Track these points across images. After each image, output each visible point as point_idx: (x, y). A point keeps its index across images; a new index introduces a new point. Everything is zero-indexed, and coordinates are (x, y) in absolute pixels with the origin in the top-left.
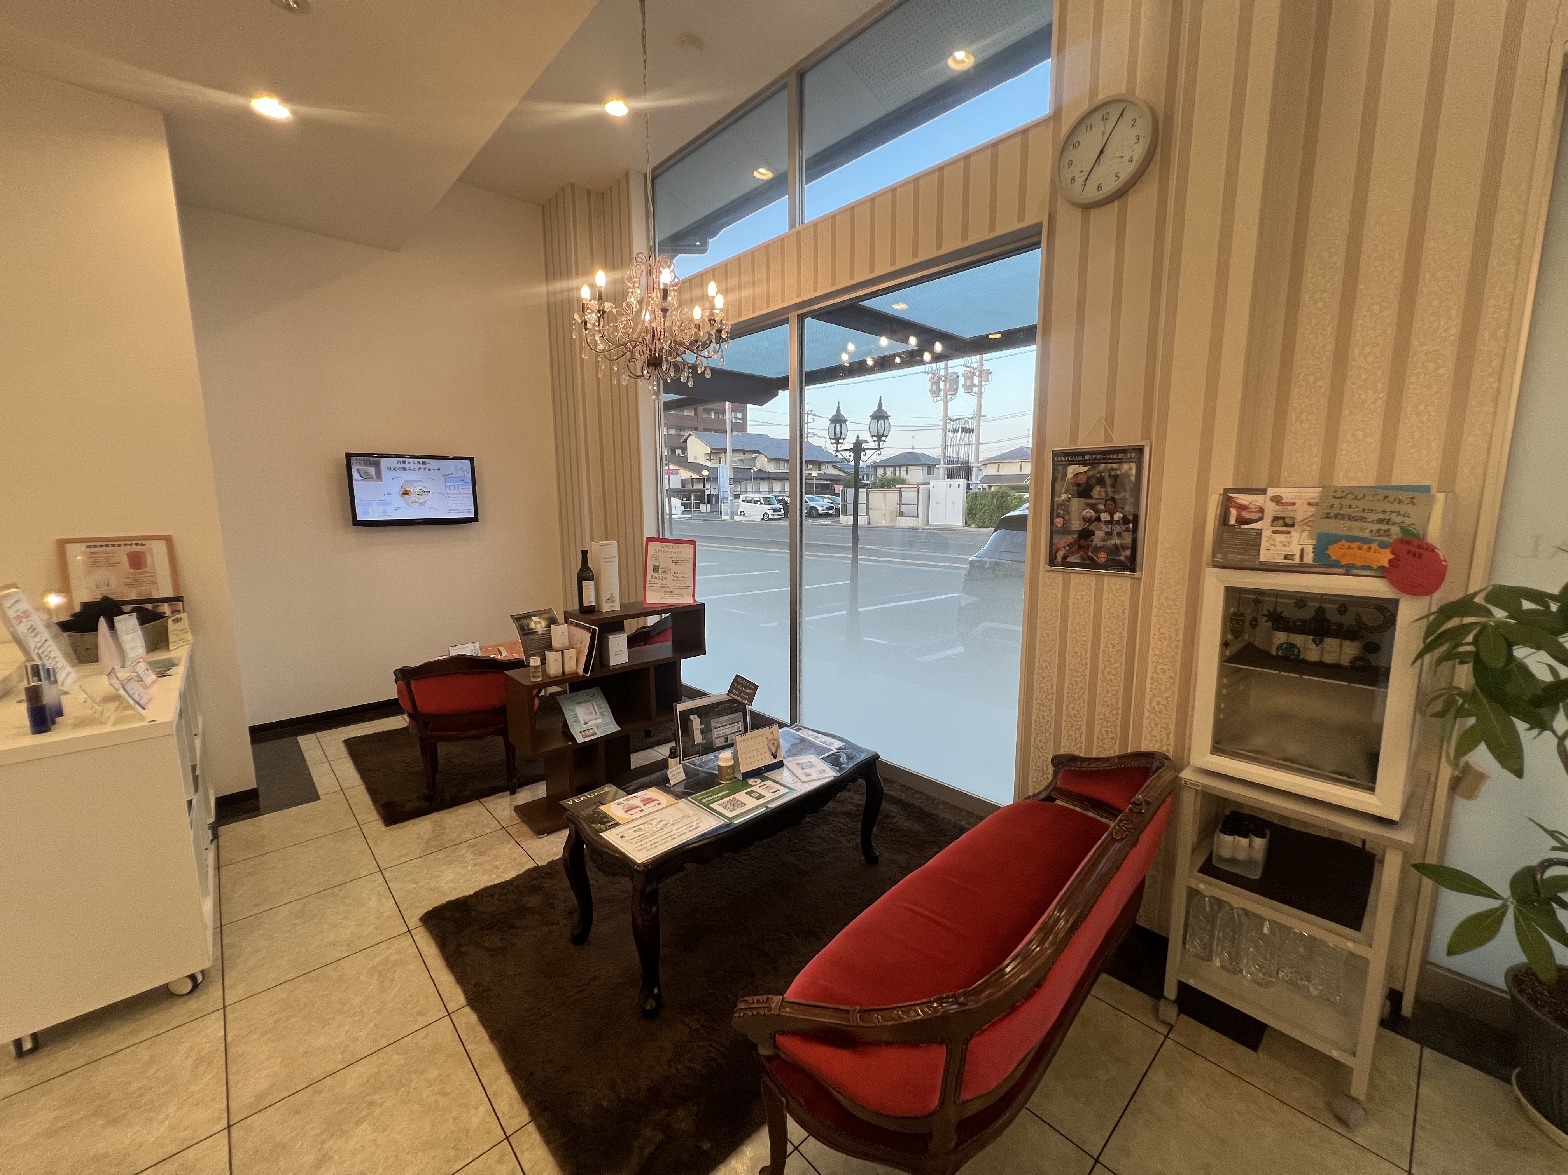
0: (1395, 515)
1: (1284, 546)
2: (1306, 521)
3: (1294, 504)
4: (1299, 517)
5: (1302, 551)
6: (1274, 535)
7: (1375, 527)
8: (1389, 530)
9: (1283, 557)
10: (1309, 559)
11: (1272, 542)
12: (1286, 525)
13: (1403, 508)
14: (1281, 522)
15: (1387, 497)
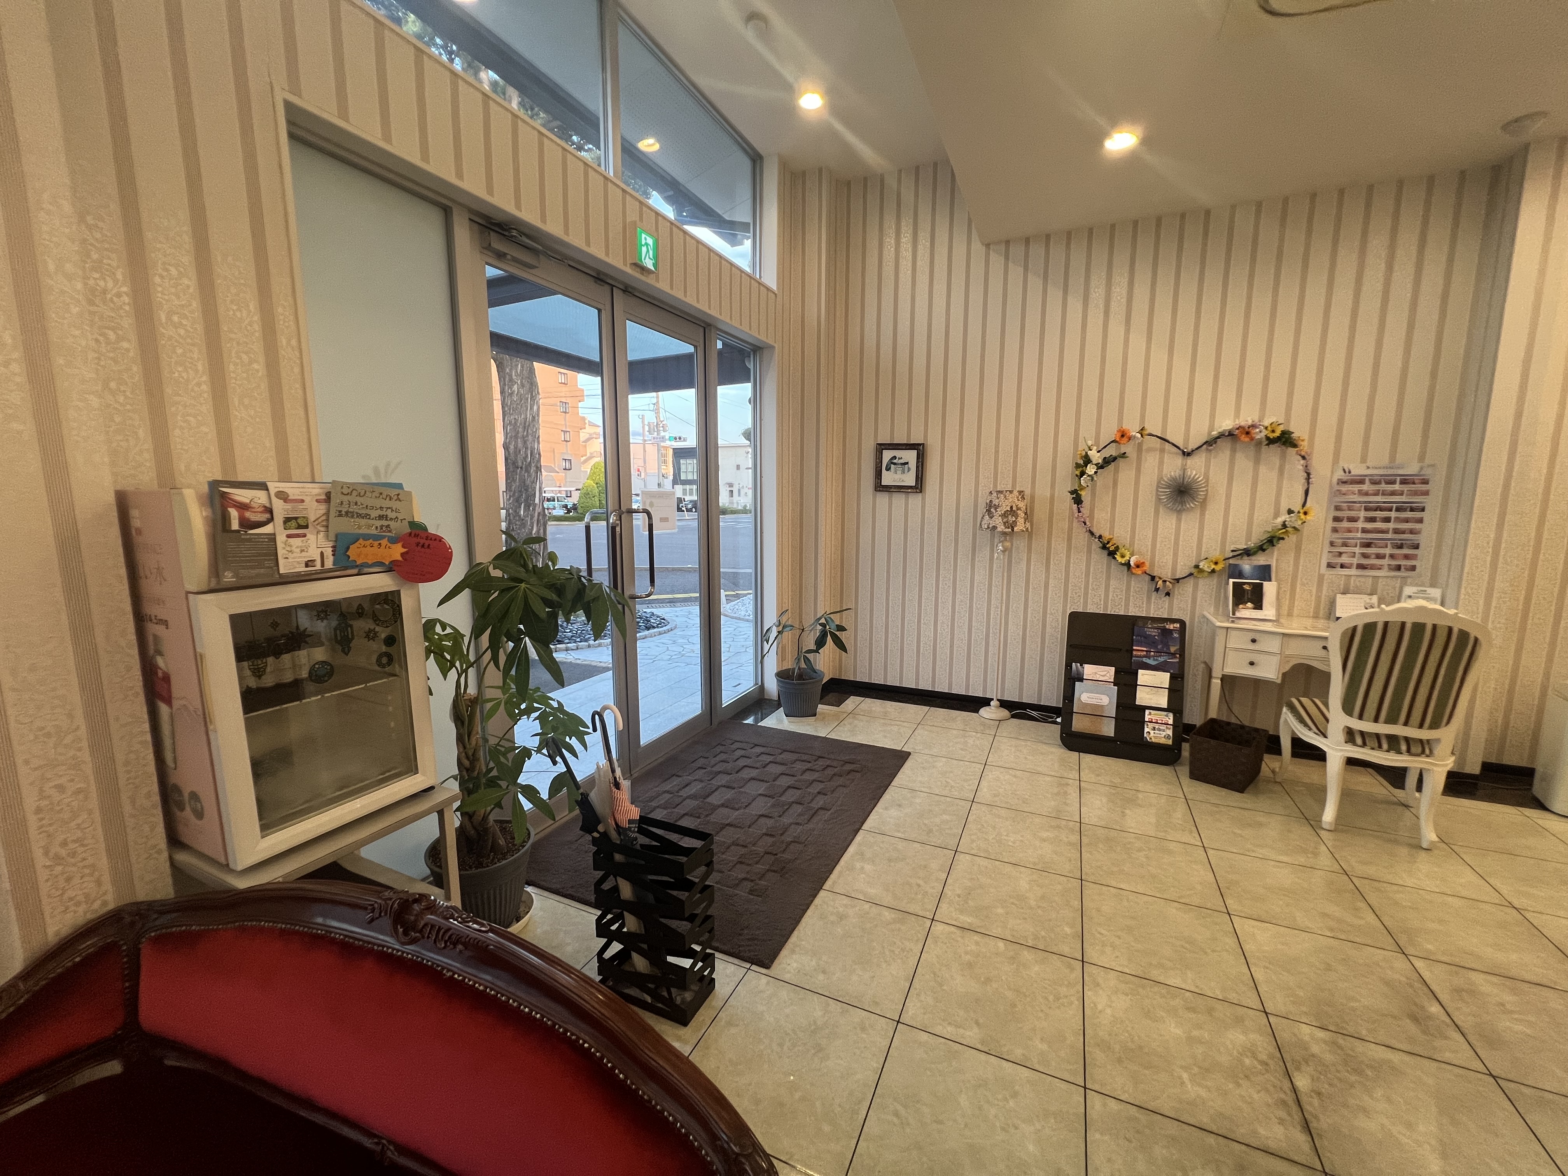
0: (389, 510)
1: (302, 551)
2: (320, 520)
3: (302, 501)
4: (312, 518)
5: (322, 554)
6: (290, 540)
7: (379, 523)
8: (388, 526)
9: (304, 565)
10: (329, 563)
11: (288, 549)
12: (300, 527)
13: (394, 504)
14: (293, 523)
15: (381, 494)
